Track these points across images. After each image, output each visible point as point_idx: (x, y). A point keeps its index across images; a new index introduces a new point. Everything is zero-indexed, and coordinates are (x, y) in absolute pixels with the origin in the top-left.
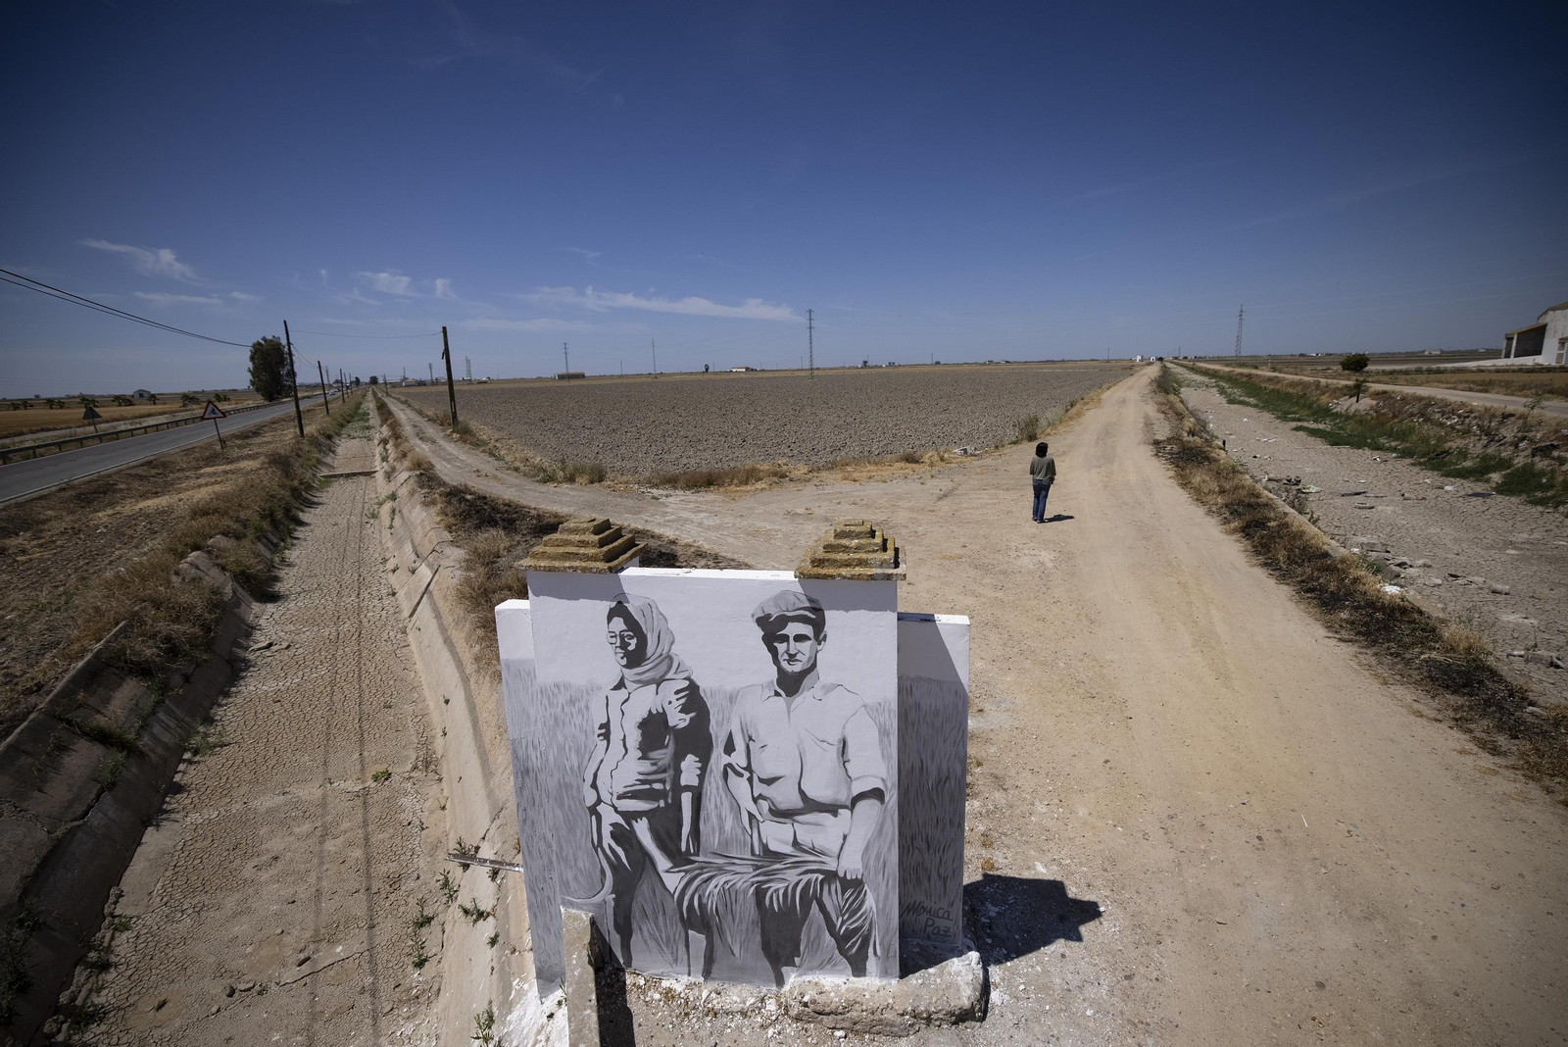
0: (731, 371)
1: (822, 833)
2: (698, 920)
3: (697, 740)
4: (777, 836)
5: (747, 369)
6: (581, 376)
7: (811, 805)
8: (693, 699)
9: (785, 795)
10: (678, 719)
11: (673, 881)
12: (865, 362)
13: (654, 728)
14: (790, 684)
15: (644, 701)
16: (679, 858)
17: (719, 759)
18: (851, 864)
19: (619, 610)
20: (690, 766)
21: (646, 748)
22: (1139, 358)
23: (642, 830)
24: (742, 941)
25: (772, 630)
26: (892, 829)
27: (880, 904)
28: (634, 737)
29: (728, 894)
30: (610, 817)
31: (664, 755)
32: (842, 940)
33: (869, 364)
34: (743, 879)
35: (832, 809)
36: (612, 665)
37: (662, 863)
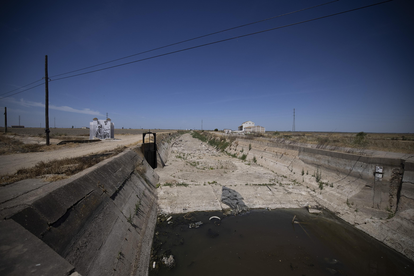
1: (107, 131)
2: (101, 136)
3: (101, 127)
4: (105, 131)
7: (107, 130)
8: (101, 125)
9: (105, 130)
10: (100, 126)
11: (99, 134)
13: (99, 127)
14: (106, 124)
15: (99, 125)
16: (100, 133)
17: (102, 128)
18: (108, 133)
19: (98, 121)
20: (101, 128)
21: (98, 128)
23: (98, 132)
24: (103, 137)
25: (105, 122)
26: (110, 131)
27: (110, 134)
28: (98, 127)
29: (102, 134)
30: (96, 131)
31: (99, 128)
32: (108, 137)
34: (103, 134)
35: (108, 130)
36: (97, 124)
37: (99, 133)
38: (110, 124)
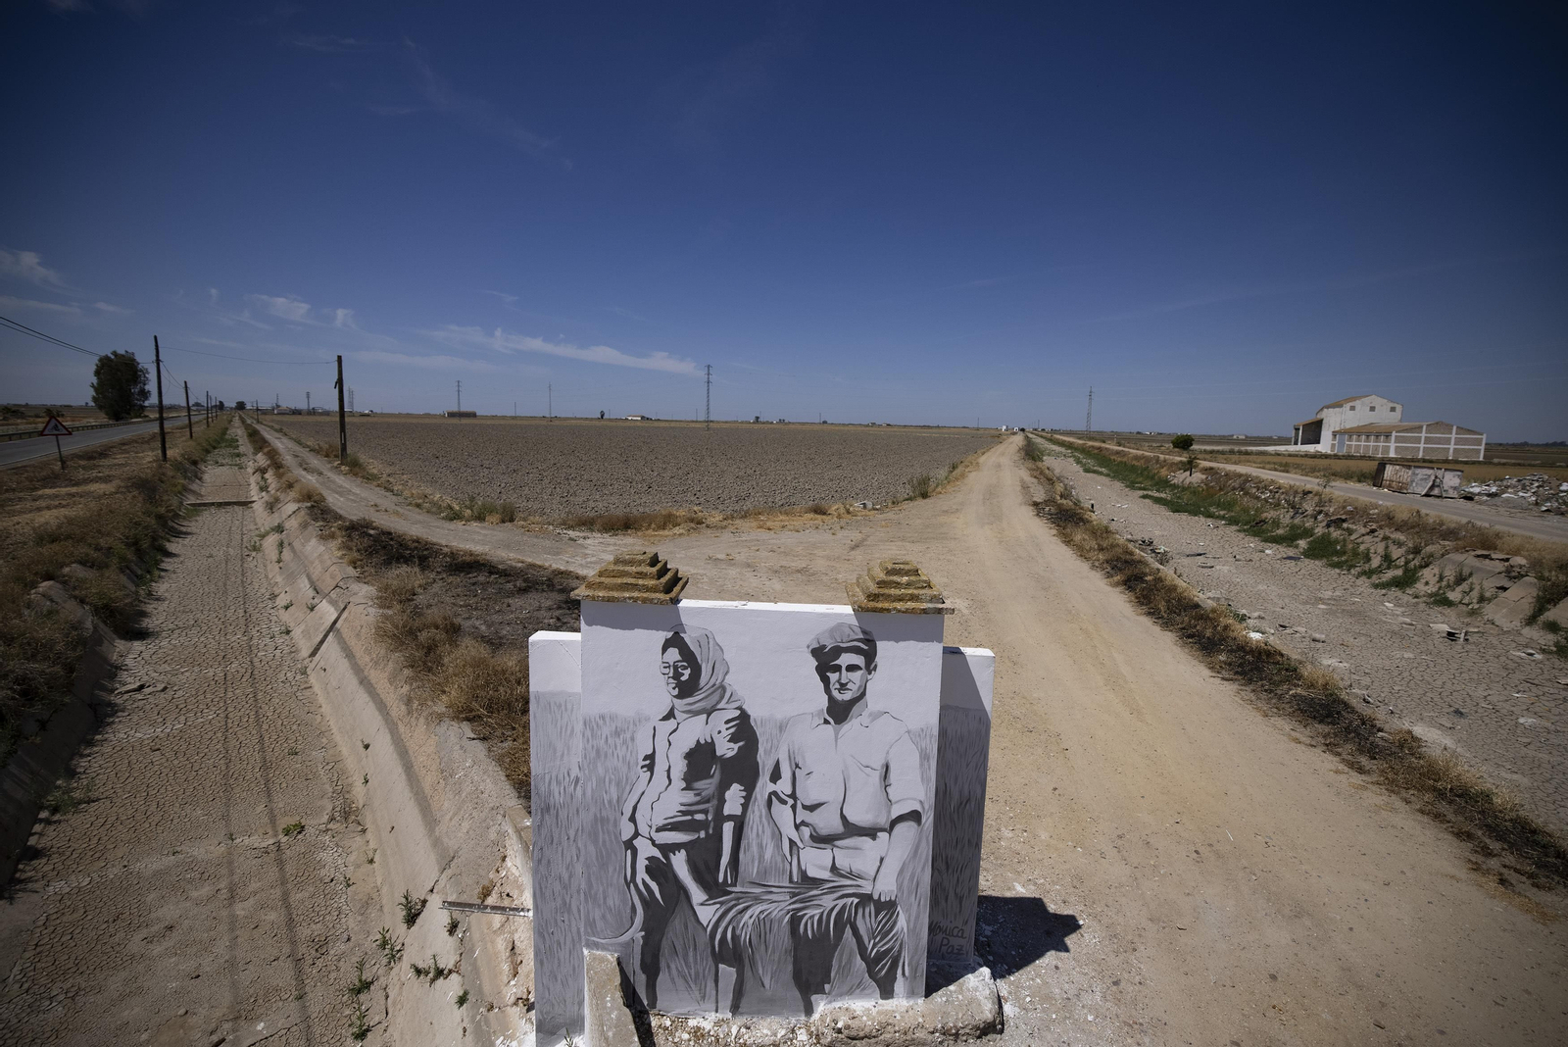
0: (626, 419)
1: (861, 856)
2: (731, 953)
3: (744, 769)
4: (816, 861)
5: (643, 418)
6: (473, 415)
7: (852, 830)
8: (743, 729)
9: (827, 821)
10: (726, 749)
11: (707, 914)
12: (757, 418)
13: (700, 758)
14: (839, 713)
15: (692, 731)
16: (714, 889)
17: (764, 787)
18: (886, 886)
19: (676, 641)
20: (734, 795)
21: (690, 779)
22: (1004, 427)
23: (680, 863)
24: (773, 972)
25: (825, 660)
26: (927, 851)
27: (911, 925)
28: (680, 767)
29: (763, 924)
30: (646, 850)
31: (707, 786)
32: (872, 964)
33: (761, 420)
34: (778, 907)
35: (871, 832)
36: (662, 694)
37: (697, 895)
38: (927, 713)
